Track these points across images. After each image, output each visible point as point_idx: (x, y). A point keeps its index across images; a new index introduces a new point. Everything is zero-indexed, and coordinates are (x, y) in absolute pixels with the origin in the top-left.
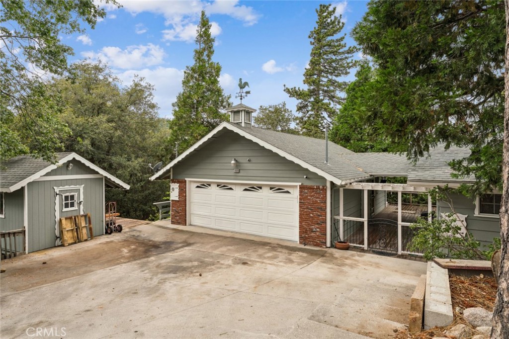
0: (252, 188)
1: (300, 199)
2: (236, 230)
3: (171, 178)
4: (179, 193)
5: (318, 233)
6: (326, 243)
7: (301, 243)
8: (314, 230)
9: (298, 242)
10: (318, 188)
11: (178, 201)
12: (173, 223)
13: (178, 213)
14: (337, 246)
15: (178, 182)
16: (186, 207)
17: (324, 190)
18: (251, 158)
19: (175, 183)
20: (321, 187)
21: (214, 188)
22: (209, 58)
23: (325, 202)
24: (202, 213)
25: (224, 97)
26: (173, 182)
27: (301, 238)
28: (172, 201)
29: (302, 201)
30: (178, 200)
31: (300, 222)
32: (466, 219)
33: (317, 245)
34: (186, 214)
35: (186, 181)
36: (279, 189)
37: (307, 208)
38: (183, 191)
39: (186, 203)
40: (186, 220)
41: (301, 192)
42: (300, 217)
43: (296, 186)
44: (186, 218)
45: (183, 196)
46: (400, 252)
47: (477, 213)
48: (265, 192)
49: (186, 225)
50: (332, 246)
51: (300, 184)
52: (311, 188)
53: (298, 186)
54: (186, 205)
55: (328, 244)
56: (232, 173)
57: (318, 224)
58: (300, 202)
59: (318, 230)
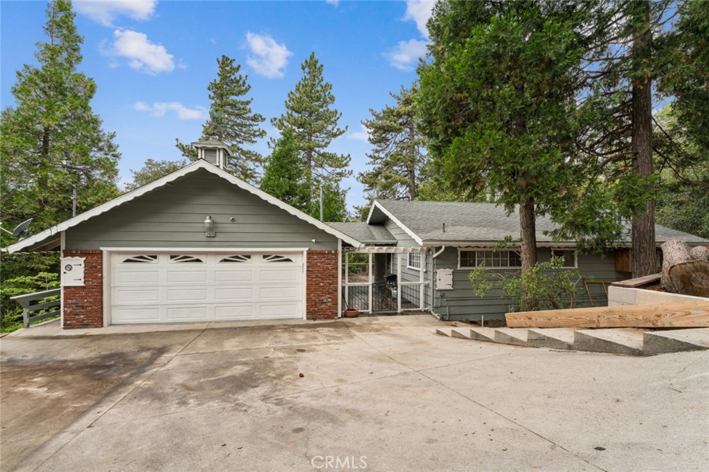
0: (236, 258)
1: (308, 267)
2: (208, 318)
3: (63, 247)
4: (85, 274)
5: (329, 304)
6: (337, 313)
7: (308, 319)
8: (325, 301)
9: (305, 318)
10: (330, 253)
11: (83, 288)
12: (66, 327)
13: (83, 307)
14: (349, 315)
15: (82, 255)
16: (102, 295)
17: (336, 254)
18: (235, 217)
19: (73, 255)
20: (333, 252)
21: (164, 261)
22: (72, 66)
23: (337, 268)
24: (138, 303)
25: (101, 133)
26: (68, 253)
27: (308, 312)
28: (66, 288)
29: (311, 269)
30: (84, 285)
31: (308, 294)
32: (453, 272)
33: (329, 317)
34: (102, 308)
35: (102, 252)
36: (278, 258)
37: (317, 277)
38: (94, 270)
39: (102, 288)
40: (102, 318)
41: (308, 258)
42: (308, 289)
43: (302, 252)
44: (102, 314)
45: (96, 278)
46: (400, 310)
47: (459, 267)
48: (256, 263)
49: (102, 327)
50: (344, 316)
51: (307, 249)
52: (321, 253)
53: (305, 253)
54: (102, 292)
55: (340, 315)
56: (202, 237)
57: (329, 293)
58: (307, 271)
59: (329, 300)
